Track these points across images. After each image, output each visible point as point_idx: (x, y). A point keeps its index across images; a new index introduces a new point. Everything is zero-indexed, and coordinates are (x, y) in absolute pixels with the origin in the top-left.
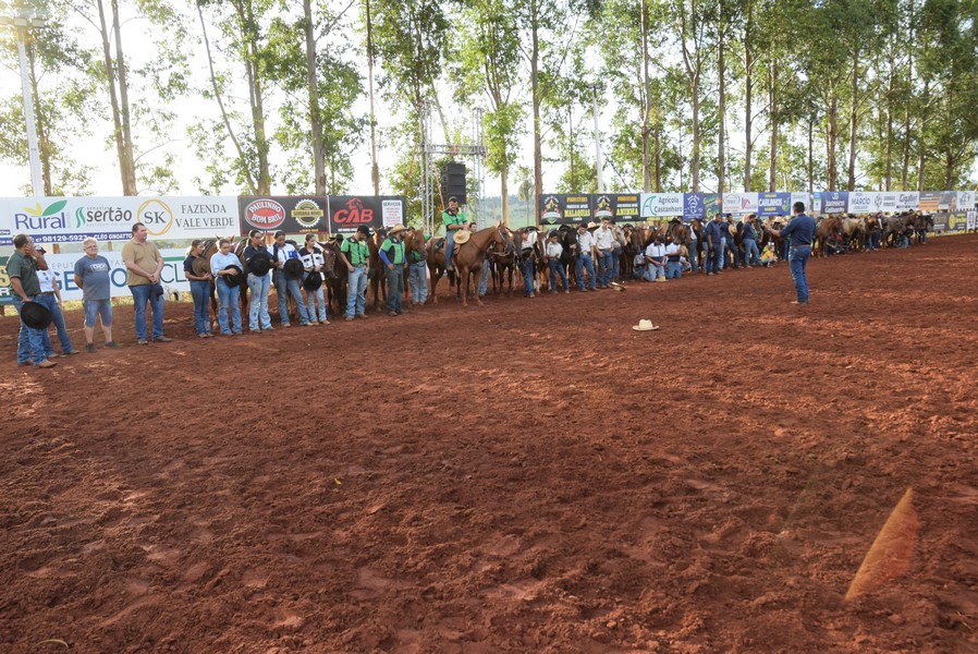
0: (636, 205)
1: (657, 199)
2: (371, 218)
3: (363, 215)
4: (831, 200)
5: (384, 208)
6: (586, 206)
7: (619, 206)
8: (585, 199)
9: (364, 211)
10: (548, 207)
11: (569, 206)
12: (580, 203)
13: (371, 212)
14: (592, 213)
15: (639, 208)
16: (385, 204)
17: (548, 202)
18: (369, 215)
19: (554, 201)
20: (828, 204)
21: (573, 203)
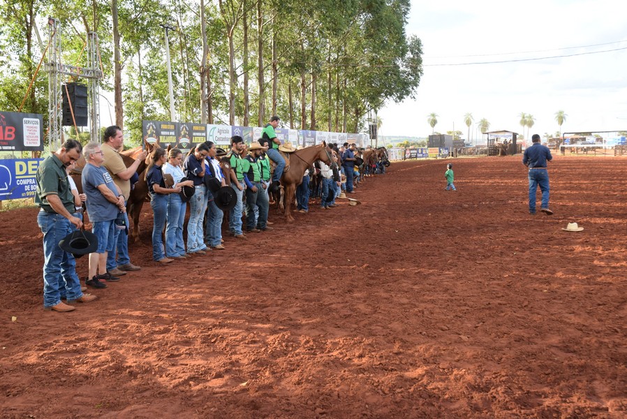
0: (204, 134)
1: (216, 130)
2: (13, 136)
3: (7, 133)
4: (308, 137)
5: (25, 126)
6: (173, 133)
7: (194, 134)
8: (172, 127)
9: (7, 128)
10: (149, 132)
11: (163, 133)
12: (169, 130)
13: (14, 130)
14: (178, 140)
15: (206, 136)
16: (26, 122)
17: (149, 129)
18: (12, 133)
19: (153, 127)
20: (307, 140)
21: (165, 130)
